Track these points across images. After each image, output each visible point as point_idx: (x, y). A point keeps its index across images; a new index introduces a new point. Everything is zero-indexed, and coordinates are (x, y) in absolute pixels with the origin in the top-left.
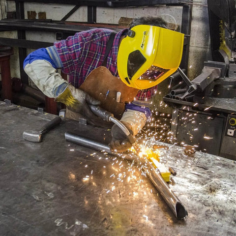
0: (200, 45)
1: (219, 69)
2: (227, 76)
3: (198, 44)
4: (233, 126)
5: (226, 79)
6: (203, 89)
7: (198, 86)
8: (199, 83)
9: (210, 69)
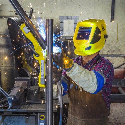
0: (8, 65)
1: (26, 82)
2: (32, 86)
3: (6, 64)
4: (43, 120)
5: (32, 88)
6: (18, 99)
7: (14, 97)
8: (15, 95)
9: (20, 83)
